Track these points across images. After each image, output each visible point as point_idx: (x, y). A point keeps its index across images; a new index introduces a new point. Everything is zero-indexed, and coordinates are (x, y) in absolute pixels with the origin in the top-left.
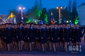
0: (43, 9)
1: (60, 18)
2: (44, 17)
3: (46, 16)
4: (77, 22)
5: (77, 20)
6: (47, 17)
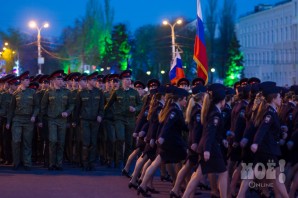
2: (120, 55)
6: (128, 57)
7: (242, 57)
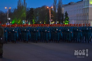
5: (66, 20)
7: (69, 18)
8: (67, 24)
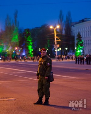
0: (25, 30)
1: (56, 43)
2: (27, 43)
3: (30, 41)
4: (80, 49)
5: (79, 46)
6: (31, 43)
7: (83, 43)
8: (81, 51)
